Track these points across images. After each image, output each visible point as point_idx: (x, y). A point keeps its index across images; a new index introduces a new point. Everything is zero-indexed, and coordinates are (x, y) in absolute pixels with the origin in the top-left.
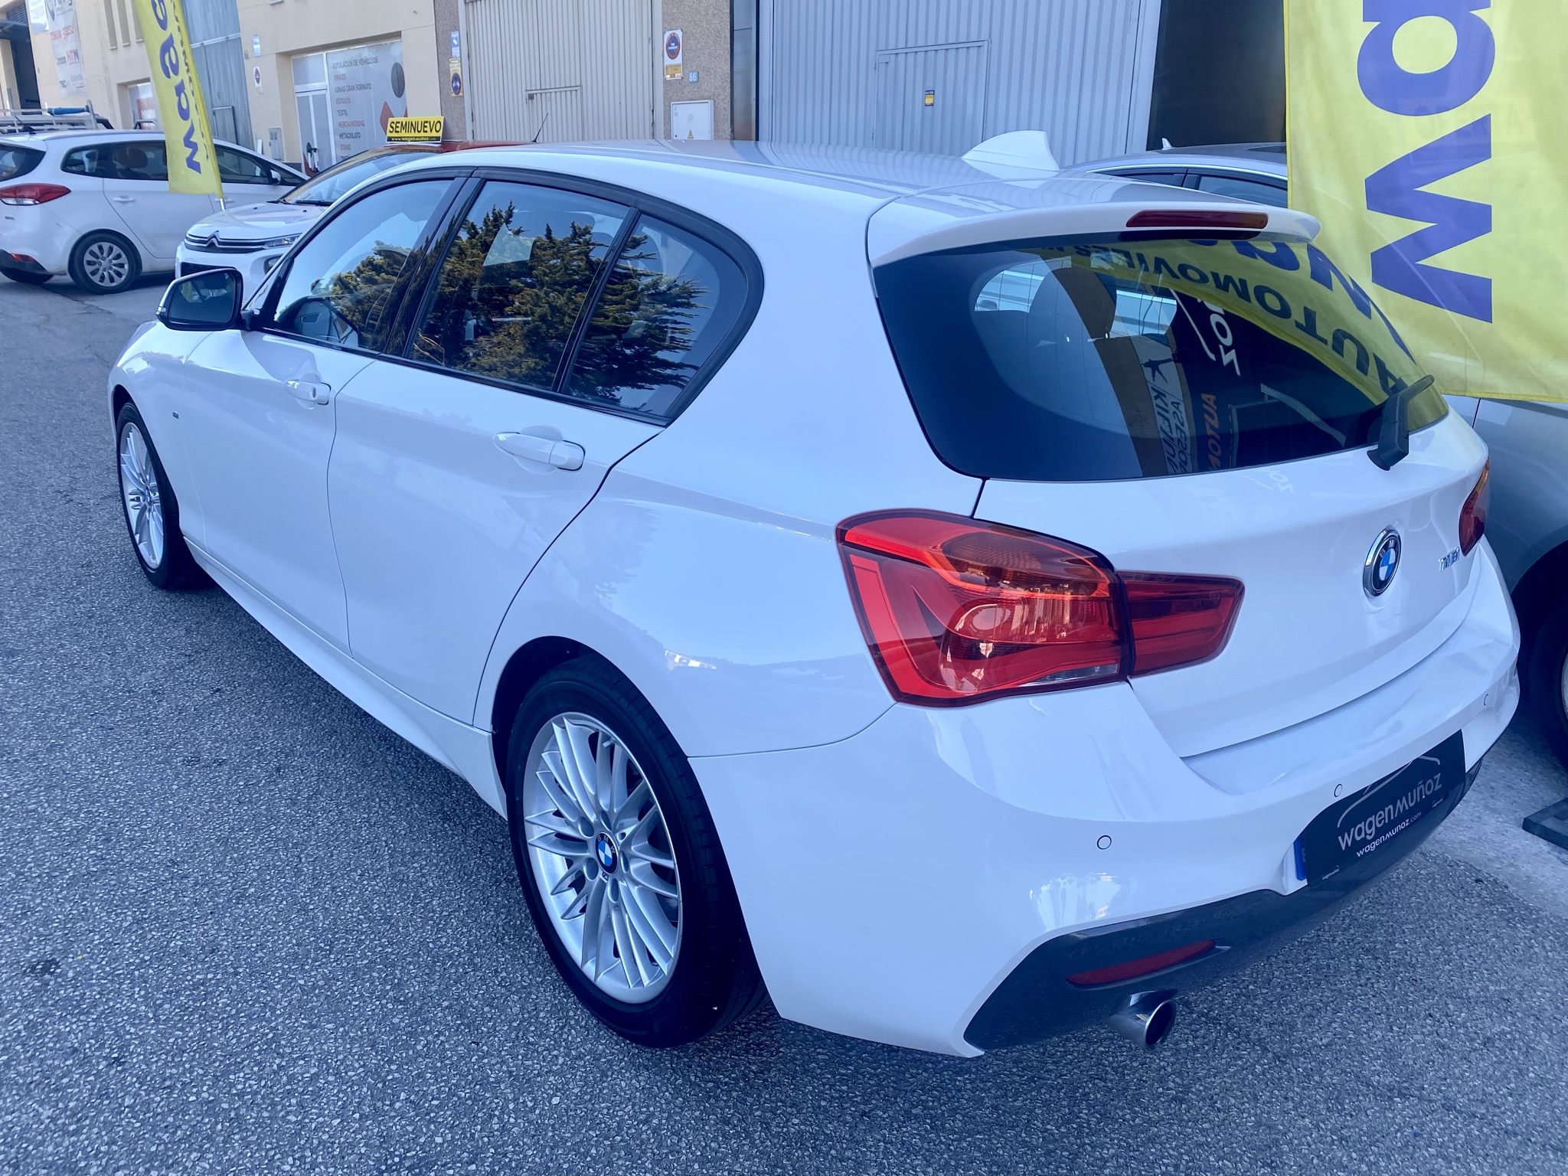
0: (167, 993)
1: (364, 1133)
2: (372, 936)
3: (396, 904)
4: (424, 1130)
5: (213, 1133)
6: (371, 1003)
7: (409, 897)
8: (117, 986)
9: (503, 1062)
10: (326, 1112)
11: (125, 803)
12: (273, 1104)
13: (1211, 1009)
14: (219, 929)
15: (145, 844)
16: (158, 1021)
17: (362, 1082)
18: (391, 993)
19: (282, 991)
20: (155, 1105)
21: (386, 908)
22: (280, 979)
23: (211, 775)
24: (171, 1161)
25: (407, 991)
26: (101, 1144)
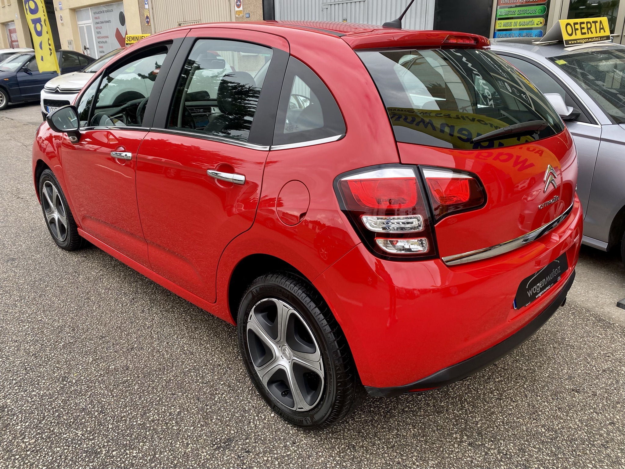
0: (114, 385)
1: (204, 431)
2: (187, 360)
3: (194, 347)
4: (226, 429)
5: (146, 435)
6: (193, 384)
7: (198, 344)
8: (94, 384)
9: (249, 402)
10: (187, 425)
11: (77, 315)
12: (167, 424)
13: (504, 366)
14: (127, 361)
15: (89, 330)
16: (113, 396)
17: (198, 413)
18: (200, 380)
19: (158, 382)
20: (121, 427)
21: (190, 349)
22: (156, 378)
23: (107, 303)
24: (133, 447)
25: (206, 379)
26: (104, 442)
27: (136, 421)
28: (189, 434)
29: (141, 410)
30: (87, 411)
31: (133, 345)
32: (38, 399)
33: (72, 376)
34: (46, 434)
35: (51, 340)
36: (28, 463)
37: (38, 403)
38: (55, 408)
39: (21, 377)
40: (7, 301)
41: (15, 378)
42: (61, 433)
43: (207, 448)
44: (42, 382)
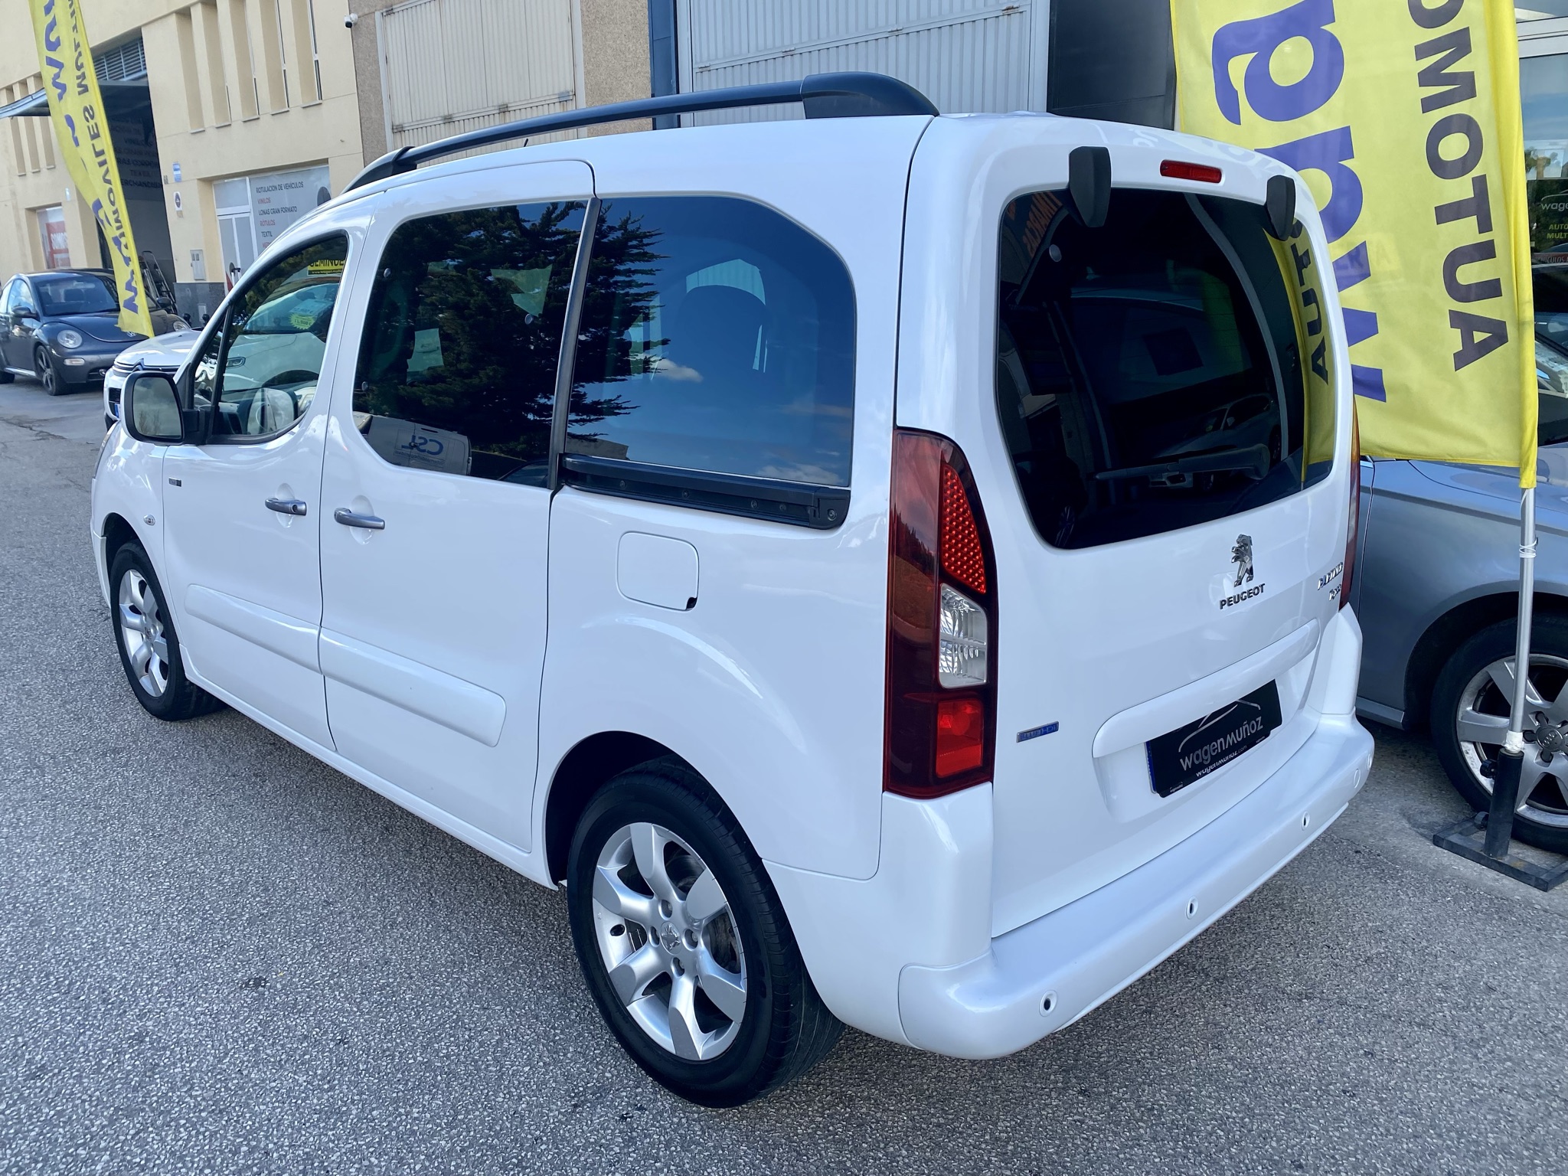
0: (363, 993)
1: (551, 1074)
3: (521, 921)
5: (436, 1082)
6: (525, 990)
7: (529, 915)
8: (320, 992)
10: (517, 1063)
11: (269, 861)
12: (476, 1061)
14: (385, 948)
15: (299, 891)
16: (363, 1013)
17: (537, 1042)
18: (538, 983)
19: (452, 987)
20: (384, 1067)
22: (448, 979)
24: (411, 1102)
26: (353, 1095)
27: (415, 1059)
28: (522, 1079)
29: (421, 1038)
30: (313, 1040)
31: (395, 919)
32: (210, 1020)
33: (274, 977)
34: (235, 1081)
35: (221, 911)
36: (205, 1132)
37: (212, 1028)
38: (247, 1035)
39: (169, 980)
40: (115, 834)
41: (156, 982)
42: (263, 1081)
43: (559, 1103)
44: (212, 988)
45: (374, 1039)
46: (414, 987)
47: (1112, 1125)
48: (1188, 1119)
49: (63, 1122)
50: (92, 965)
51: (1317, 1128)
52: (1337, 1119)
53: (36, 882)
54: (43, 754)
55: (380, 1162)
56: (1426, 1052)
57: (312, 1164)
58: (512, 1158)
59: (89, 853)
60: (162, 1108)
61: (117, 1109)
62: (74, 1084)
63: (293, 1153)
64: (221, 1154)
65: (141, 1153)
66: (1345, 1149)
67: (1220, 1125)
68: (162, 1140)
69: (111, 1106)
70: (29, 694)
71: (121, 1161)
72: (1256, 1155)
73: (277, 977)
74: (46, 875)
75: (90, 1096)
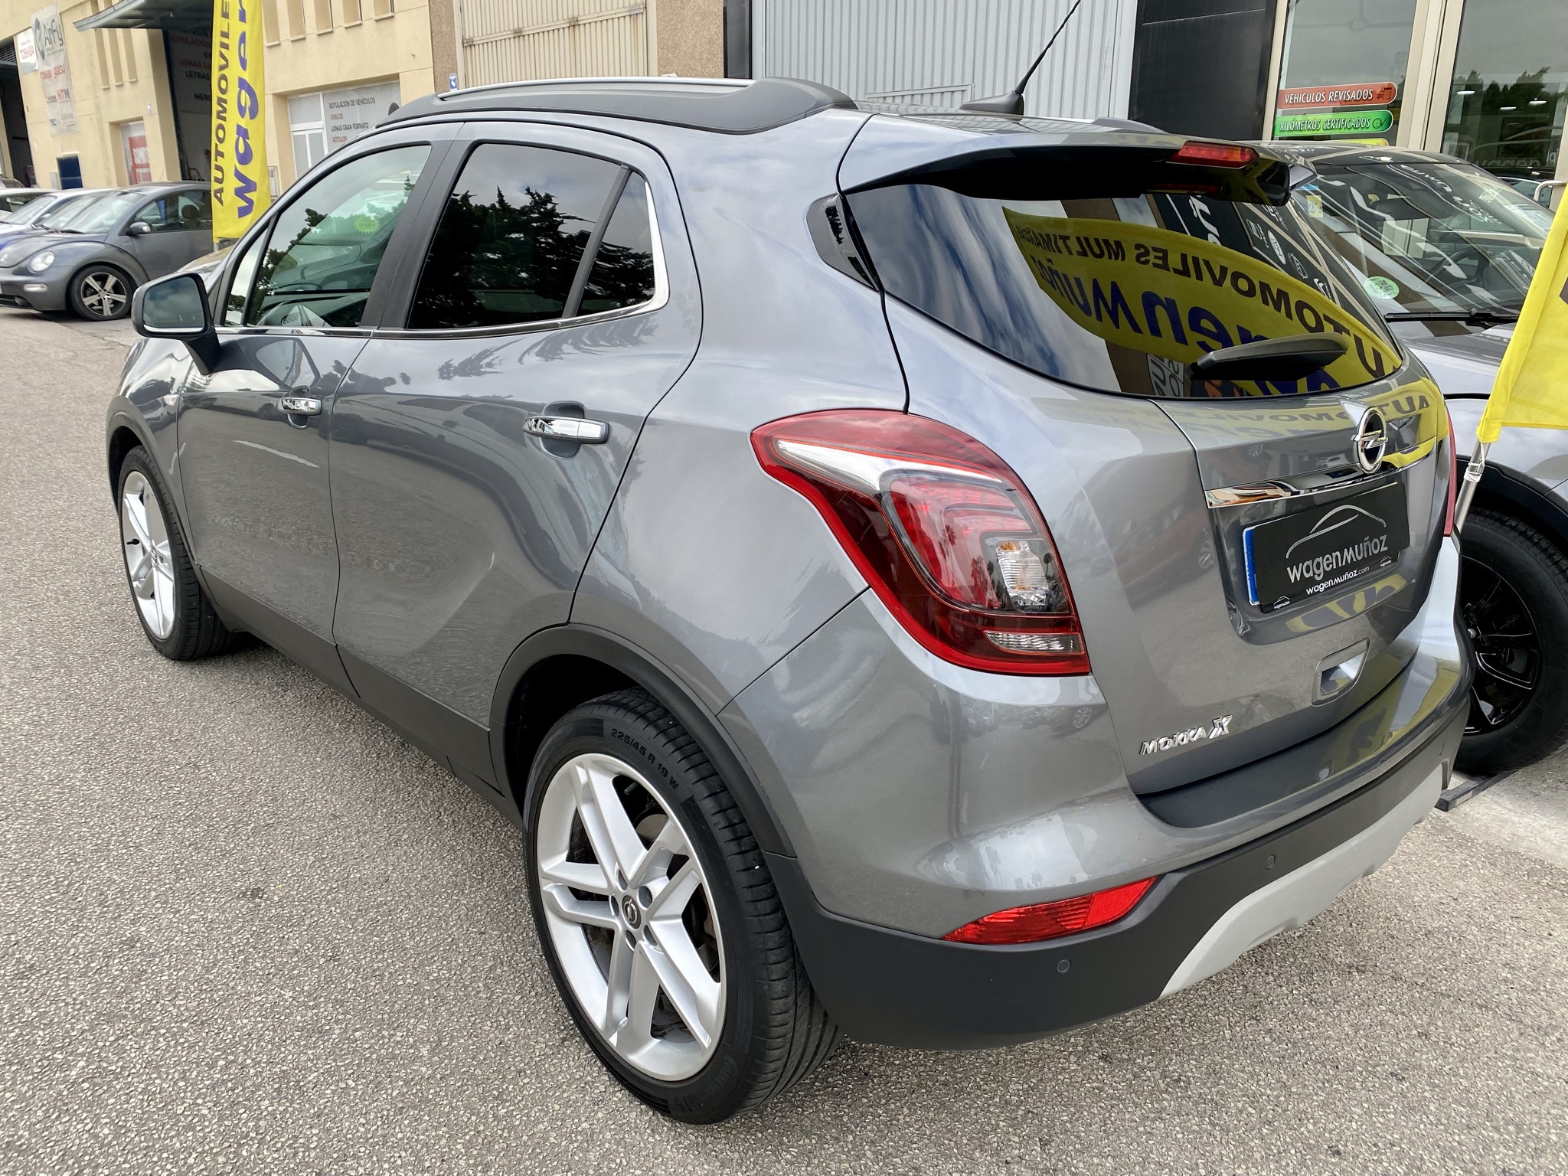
5: (423, 1006)
8: (316, 906)
10: (508, 991)
12: (466, 987)
16: (357, 930)
20: (372, 988)
24: (396, 1025)
27: (404, 980)
28: (512, 1008)
29: (413, 959)
30: (304, 955)
31: (400, 836)
32: (203, 929)
33: (272, 888)
34: (221, 993)
35: (228, 819)
36: (184, 1043)
37: (204, 937)
38: (239, 946)
39: (167, 886)
40: (133, 736)
41: (154, 887)
42: (249, 994)
44: (209, 897)
45: (365, 958)
46: (411, 907)
47: (1133, 1095)
48: (1218, 1092)
49: (45, 1024)
50: (93, 867)
51: (1359, 1111)
52: (1382, 1104)
53: (49, 781)
54: (73, 654)
55: (357, 1085)
56: (1487, 1037)
57: (288, 1083)
58: (494, 1089)
59: (105, 754)
60: (144, 1016)
61: (100, 1014)
62: (60, 986)
63: (269, 1070)
64: (197, 1066)
65: (118, 1061)
66: (1389, 1137)
67: (1253, 1102)
68: (141, 1048)
69: (94, 1011)
70: (67, 594)
71: (97, 1068)
72: (1290, 1136)
73: (276, 890)
74: (60, 774)
75: (75, 999)
